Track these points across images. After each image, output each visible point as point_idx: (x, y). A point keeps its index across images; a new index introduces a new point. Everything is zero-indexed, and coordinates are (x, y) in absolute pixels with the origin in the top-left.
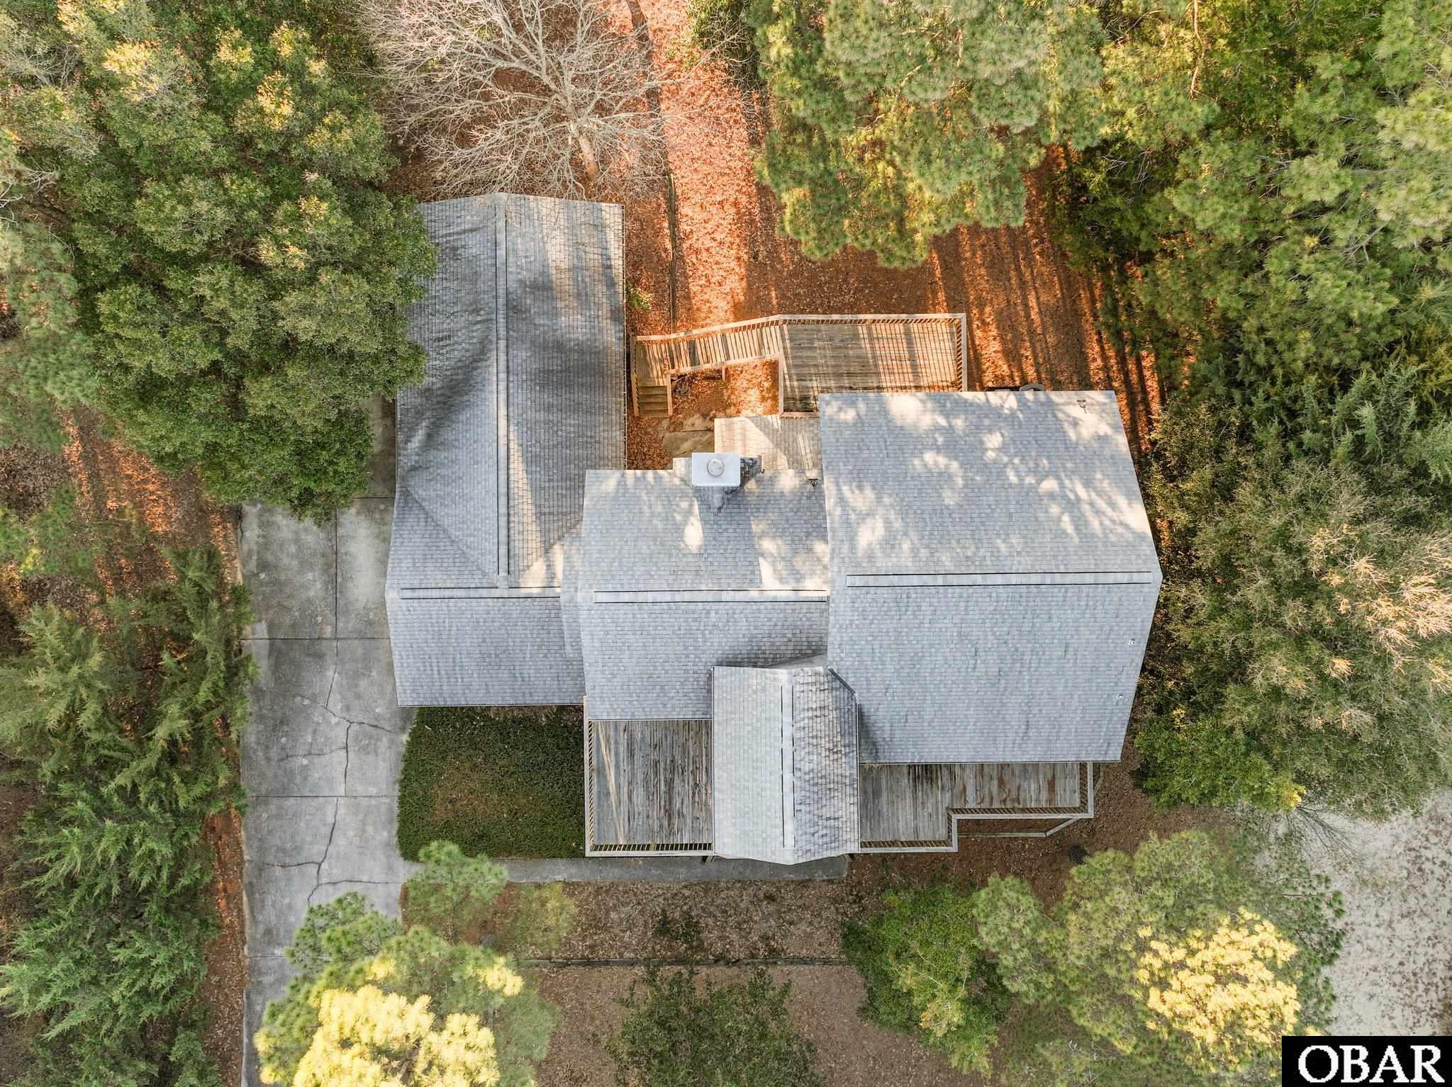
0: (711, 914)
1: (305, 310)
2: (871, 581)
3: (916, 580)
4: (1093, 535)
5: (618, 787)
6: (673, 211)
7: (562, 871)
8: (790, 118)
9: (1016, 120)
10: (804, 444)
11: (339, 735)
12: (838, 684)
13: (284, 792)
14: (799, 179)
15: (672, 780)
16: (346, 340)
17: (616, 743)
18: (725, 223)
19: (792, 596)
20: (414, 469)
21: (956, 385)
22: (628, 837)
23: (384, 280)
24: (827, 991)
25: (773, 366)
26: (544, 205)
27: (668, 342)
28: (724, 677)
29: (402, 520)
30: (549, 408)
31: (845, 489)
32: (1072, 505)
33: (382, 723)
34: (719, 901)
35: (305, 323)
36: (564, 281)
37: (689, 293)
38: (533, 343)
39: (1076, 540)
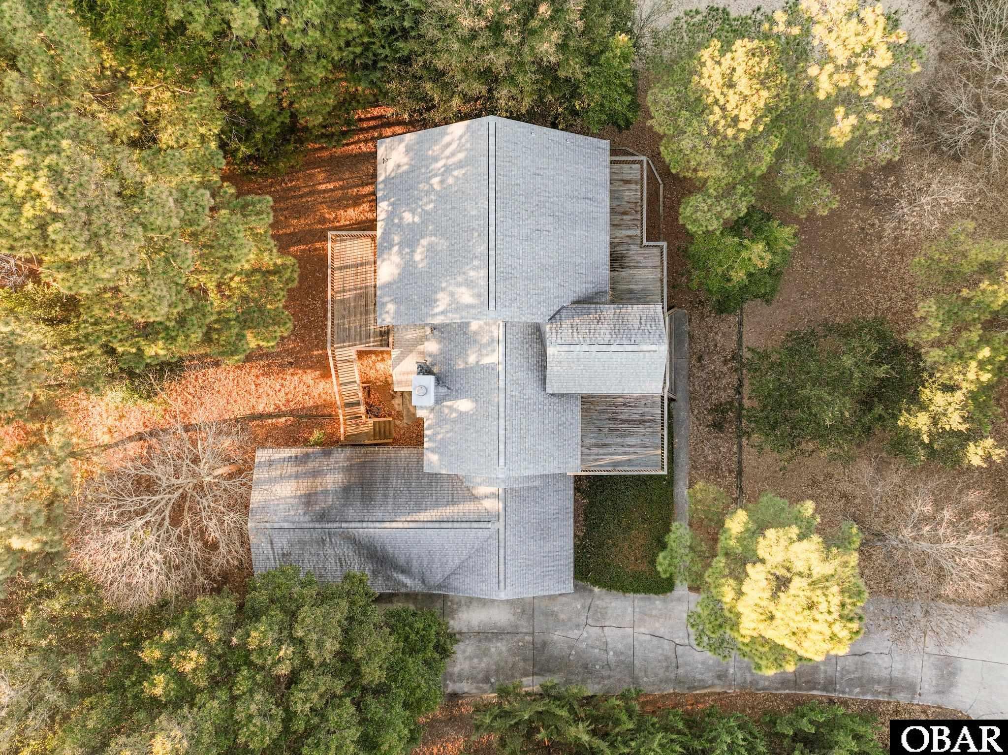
0: (710, 397)
1: (320, 645)
2: (492, 295)
3: (492, 268)
4: (466, 157)
5: (626, 454)
6: (261, 416)
7: (682, 491)
8: (203, 341)
9: (206, 203)
10: (410, 335)
11: (595, 631)
12: (558, 316)
13: (631, 667)
14: (241, 337)
15: (621, 420)
16: (339, 621)
17: (597, 455)
18: (269, 383)
19: (502, 344)
20: (423, 582)
21: (373, 238)
22: (656, 448)
23: (302, 596)
24: (759, 323)
25: (361, 354)
26: (256, 498)
27: (345, 420)
28: (553, 386)
29: (456, 589)
30: (385, 496)
31: (437, 310)
32: (448, 169)
33: (587, 604)
34: (702, 391)
35: (328, 645)
36: (305, 486)
37: (314, 407)
38: (344, 505)
39: (469, 168)
